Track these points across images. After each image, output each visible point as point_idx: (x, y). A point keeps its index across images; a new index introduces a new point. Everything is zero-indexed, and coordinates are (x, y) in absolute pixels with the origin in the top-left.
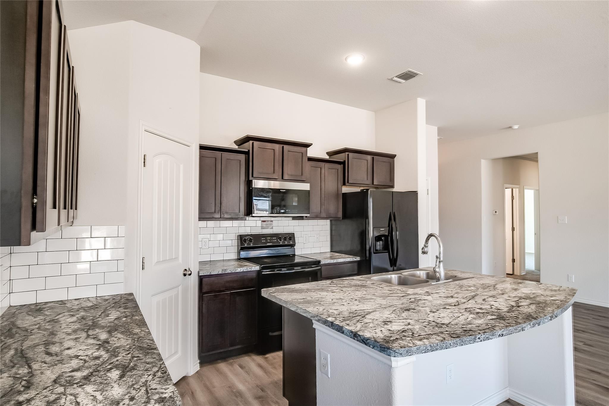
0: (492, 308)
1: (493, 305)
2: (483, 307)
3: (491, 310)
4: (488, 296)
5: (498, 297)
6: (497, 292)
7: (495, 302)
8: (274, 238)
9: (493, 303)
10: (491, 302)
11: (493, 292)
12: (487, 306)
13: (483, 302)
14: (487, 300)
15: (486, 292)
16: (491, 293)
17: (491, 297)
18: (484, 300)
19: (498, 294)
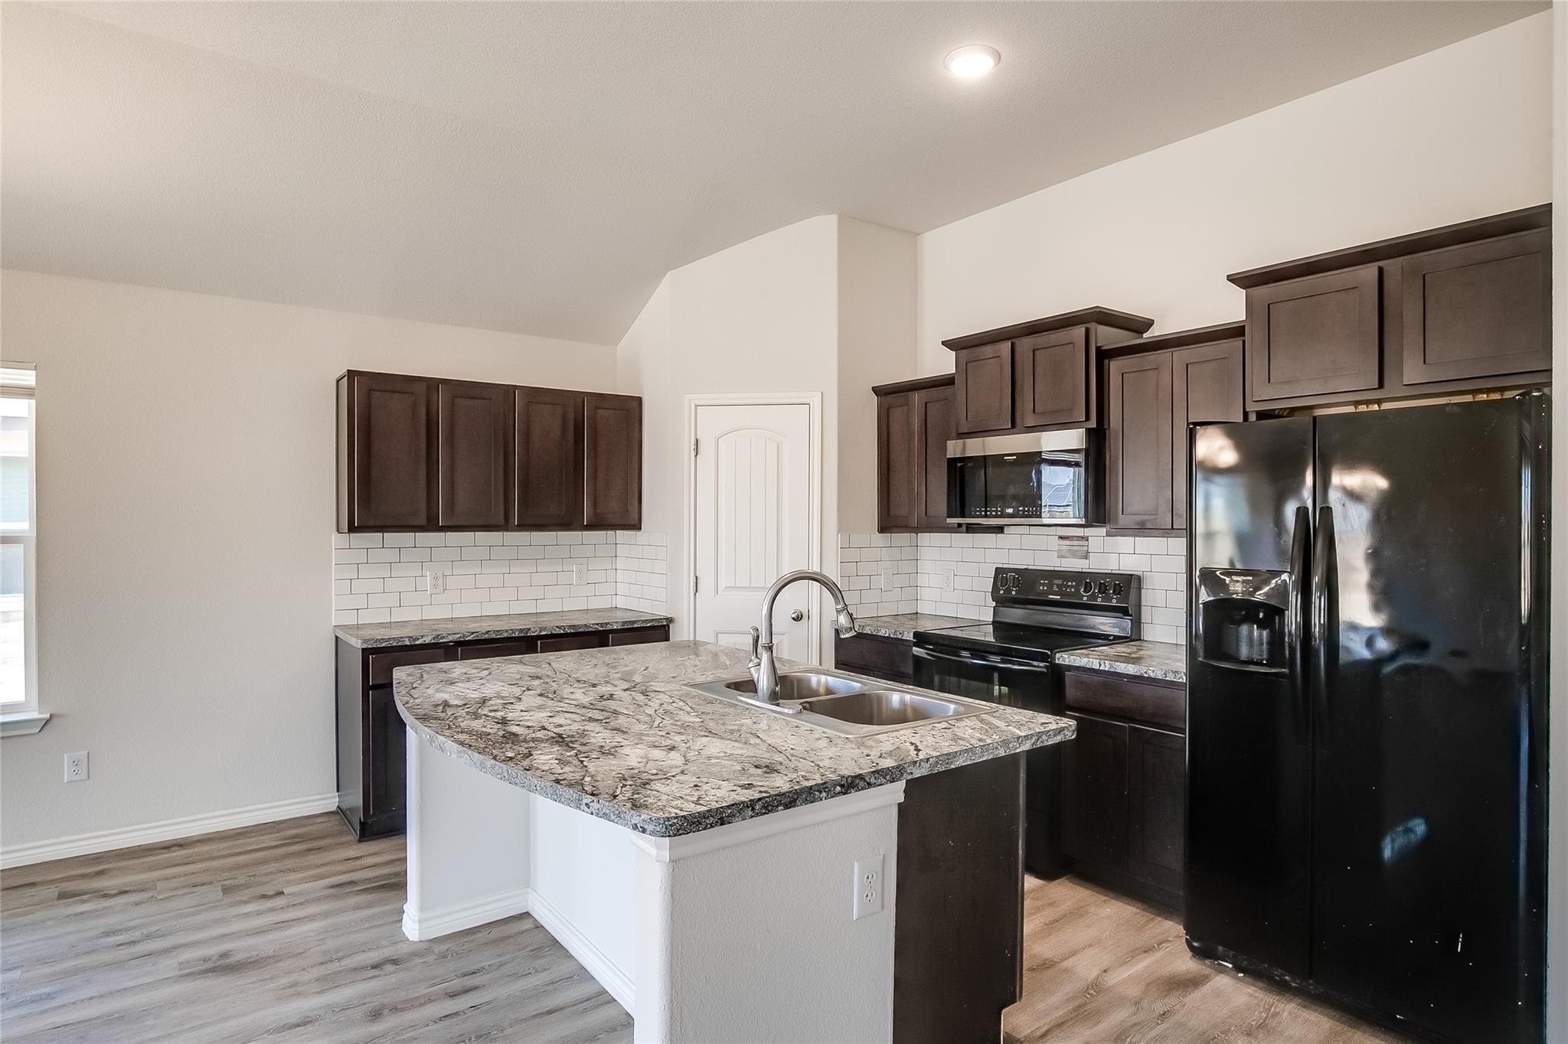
8: (1070, 583)
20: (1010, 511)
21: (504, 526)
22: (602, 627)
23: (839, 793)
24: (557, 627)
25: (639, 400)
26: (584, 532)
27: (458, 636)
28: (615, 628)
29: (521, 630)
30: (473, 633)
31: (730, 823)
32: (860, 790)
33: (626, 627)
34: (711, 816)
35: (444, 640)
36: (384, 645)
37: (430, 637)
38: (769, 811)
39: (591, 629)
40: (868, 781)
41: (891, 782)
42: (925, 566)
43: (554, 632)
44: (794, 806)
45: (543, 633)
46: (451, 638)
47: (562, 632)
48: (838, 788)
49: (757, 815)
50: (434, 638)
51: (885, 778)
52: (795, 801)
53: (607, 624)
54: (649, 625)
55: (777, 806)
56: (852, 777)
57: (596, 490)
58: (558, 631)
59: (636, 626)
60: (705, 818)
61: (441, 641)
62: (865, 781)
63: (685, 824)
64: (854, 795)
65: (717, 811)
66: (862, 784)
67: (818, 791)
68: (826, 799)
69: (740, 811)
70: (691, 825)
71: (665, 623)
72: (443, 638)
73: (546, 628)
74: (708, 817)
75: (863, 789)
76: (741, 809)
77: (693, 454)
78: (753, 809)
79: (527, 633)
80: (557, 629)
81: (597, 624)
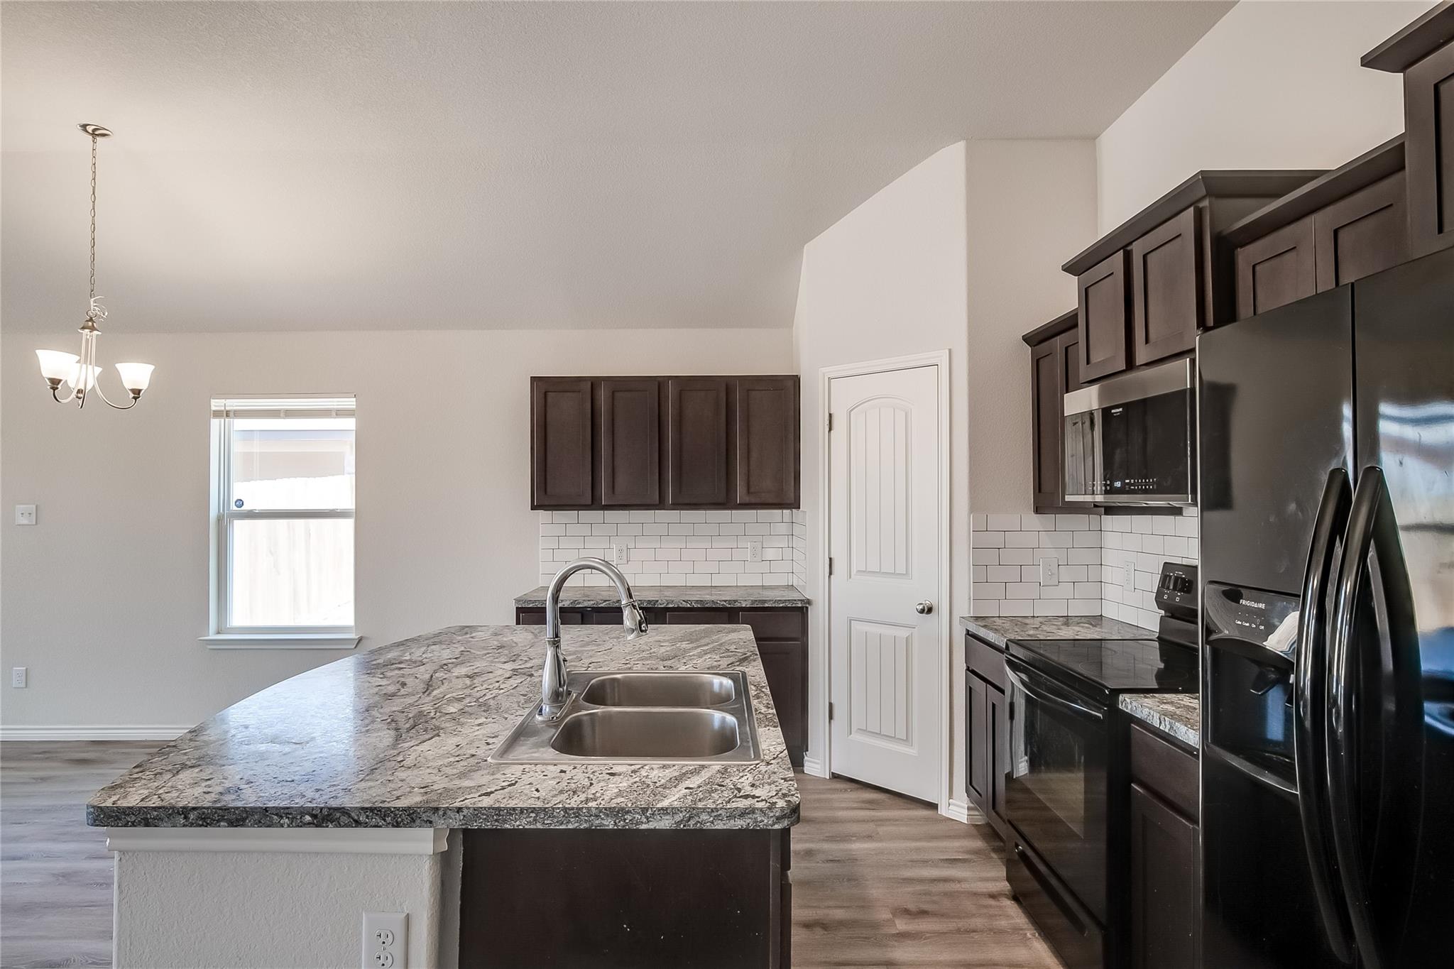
0: (382, 673)
1: (381, 678)
2: (397, 672)
3: (382, 670)
4: (399, 694)
5: (377, 698)
6: (381, 710)
7: (379, 684)
9: (384, 682)
10: (389, 682)
11: (394, 709)
12: (391, 674)
13: (403, 680)
14: (398, 686)
15: (411, 705)
16: (397, 706)
17: (393, 695)
18: (404, 684)
19: (379, 706)
20: (1118, 484)
21: (660, 505)
22: (730, 604)
23: (309, 824)
24: (684, 601)
25: (796, 380)
26: (733, 511)
27: (592, 602)
28: (744, 606)
29: (649, 602)
30: (605, 601)
31: (156, 826)
32: (341, 826)
33: (756, 606)
34: (133, 814)
35: (580, 606)
36: (531, 606)
37: (568, 602)
38: (208, 824)
39: (718, 606)
40: (356, 818)
41: (393, 826)
42: (1109, 557)
43: (681, 606)
44: (242, 826)
45: (671, 606)
46: (586, 604)
47: (689, 606)
48: (308, 818)
49: (192, 825)
50: (572, 603)
51: (385, 820)
52: (244, 820)
53: (735, 601)
54: (781, 605)
55: (218, 821)
56: (330, 809)
57: (749, 471)
58: (684, 605)
59: (766, 605)
60: (126, 815)
61: (577, 606)
62: (350, 816)
63: (102, 816)
64: (331, 831)
65: (140, 811)
66: (344, 819)
67: (277, 815)
68: (289, 826)
69: (169, 816)
70: (108, 819)
71: (800, 605)
72: (579, 603)
73: (673, 601)
74: (129, 815)
75: (346, 826)
76: (169, 814)
77: (827, 429)
78: (186, 818)
79: (655, 604)
80: (683, 603)
81: (725, 601)
